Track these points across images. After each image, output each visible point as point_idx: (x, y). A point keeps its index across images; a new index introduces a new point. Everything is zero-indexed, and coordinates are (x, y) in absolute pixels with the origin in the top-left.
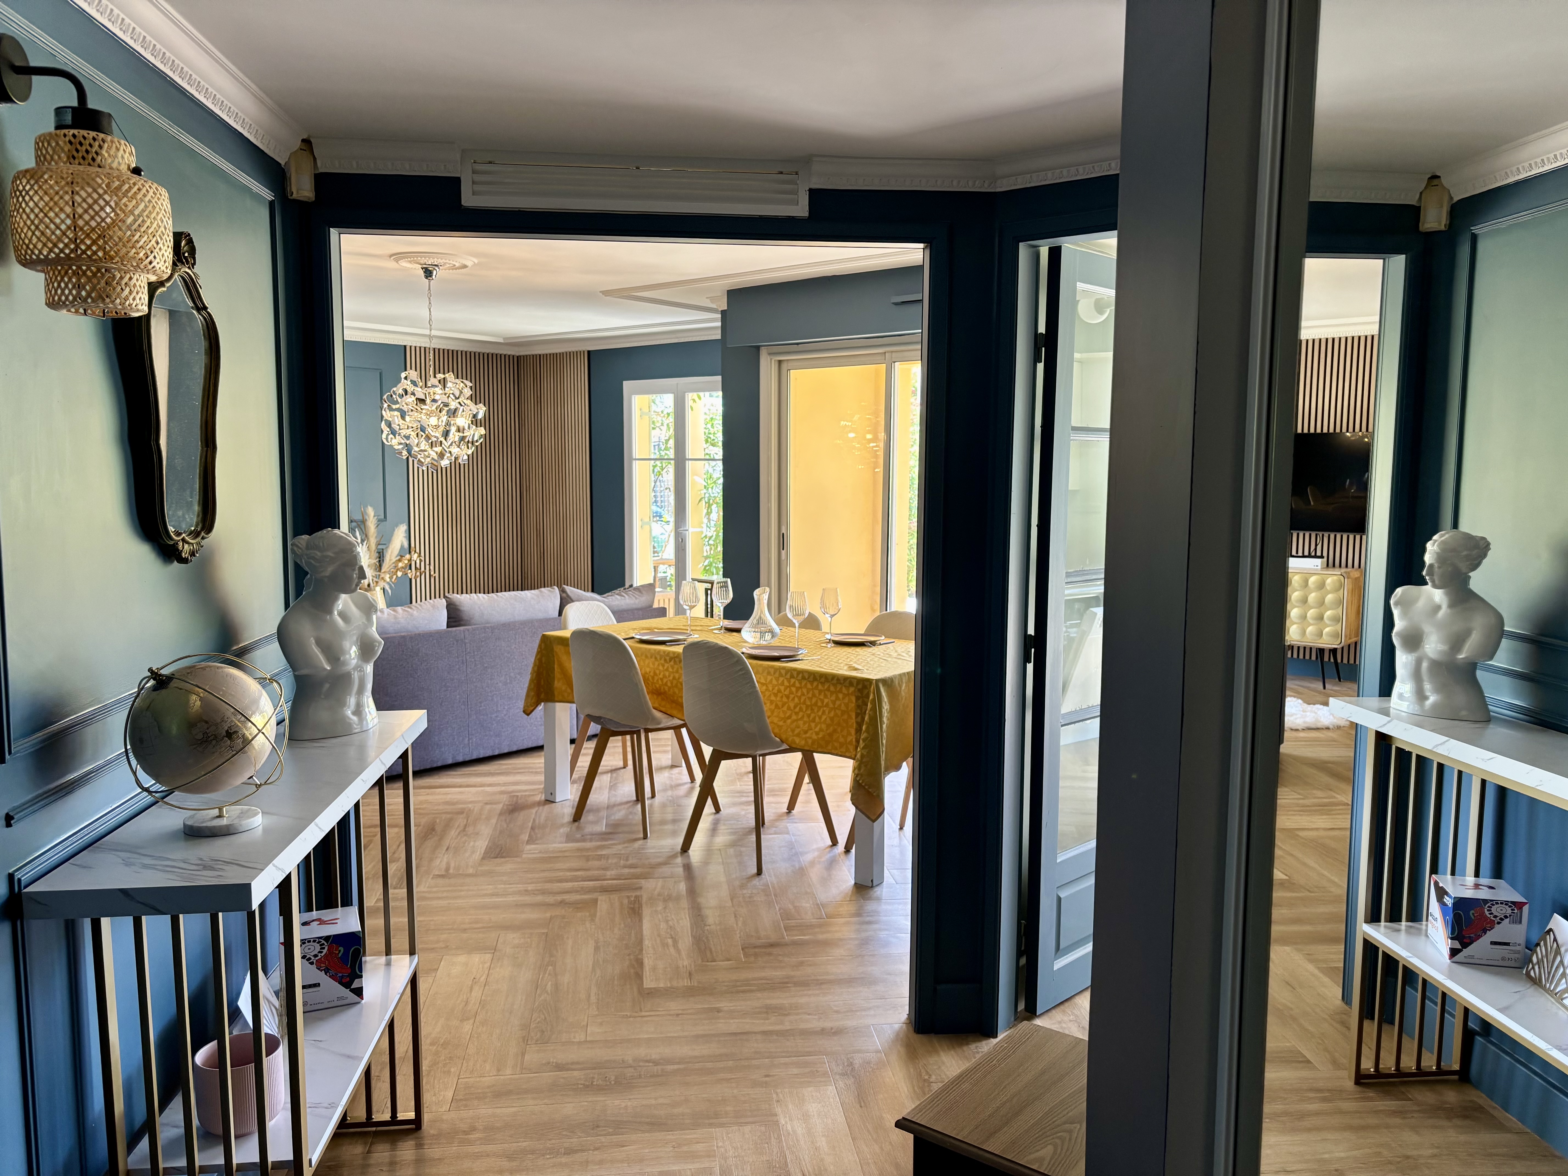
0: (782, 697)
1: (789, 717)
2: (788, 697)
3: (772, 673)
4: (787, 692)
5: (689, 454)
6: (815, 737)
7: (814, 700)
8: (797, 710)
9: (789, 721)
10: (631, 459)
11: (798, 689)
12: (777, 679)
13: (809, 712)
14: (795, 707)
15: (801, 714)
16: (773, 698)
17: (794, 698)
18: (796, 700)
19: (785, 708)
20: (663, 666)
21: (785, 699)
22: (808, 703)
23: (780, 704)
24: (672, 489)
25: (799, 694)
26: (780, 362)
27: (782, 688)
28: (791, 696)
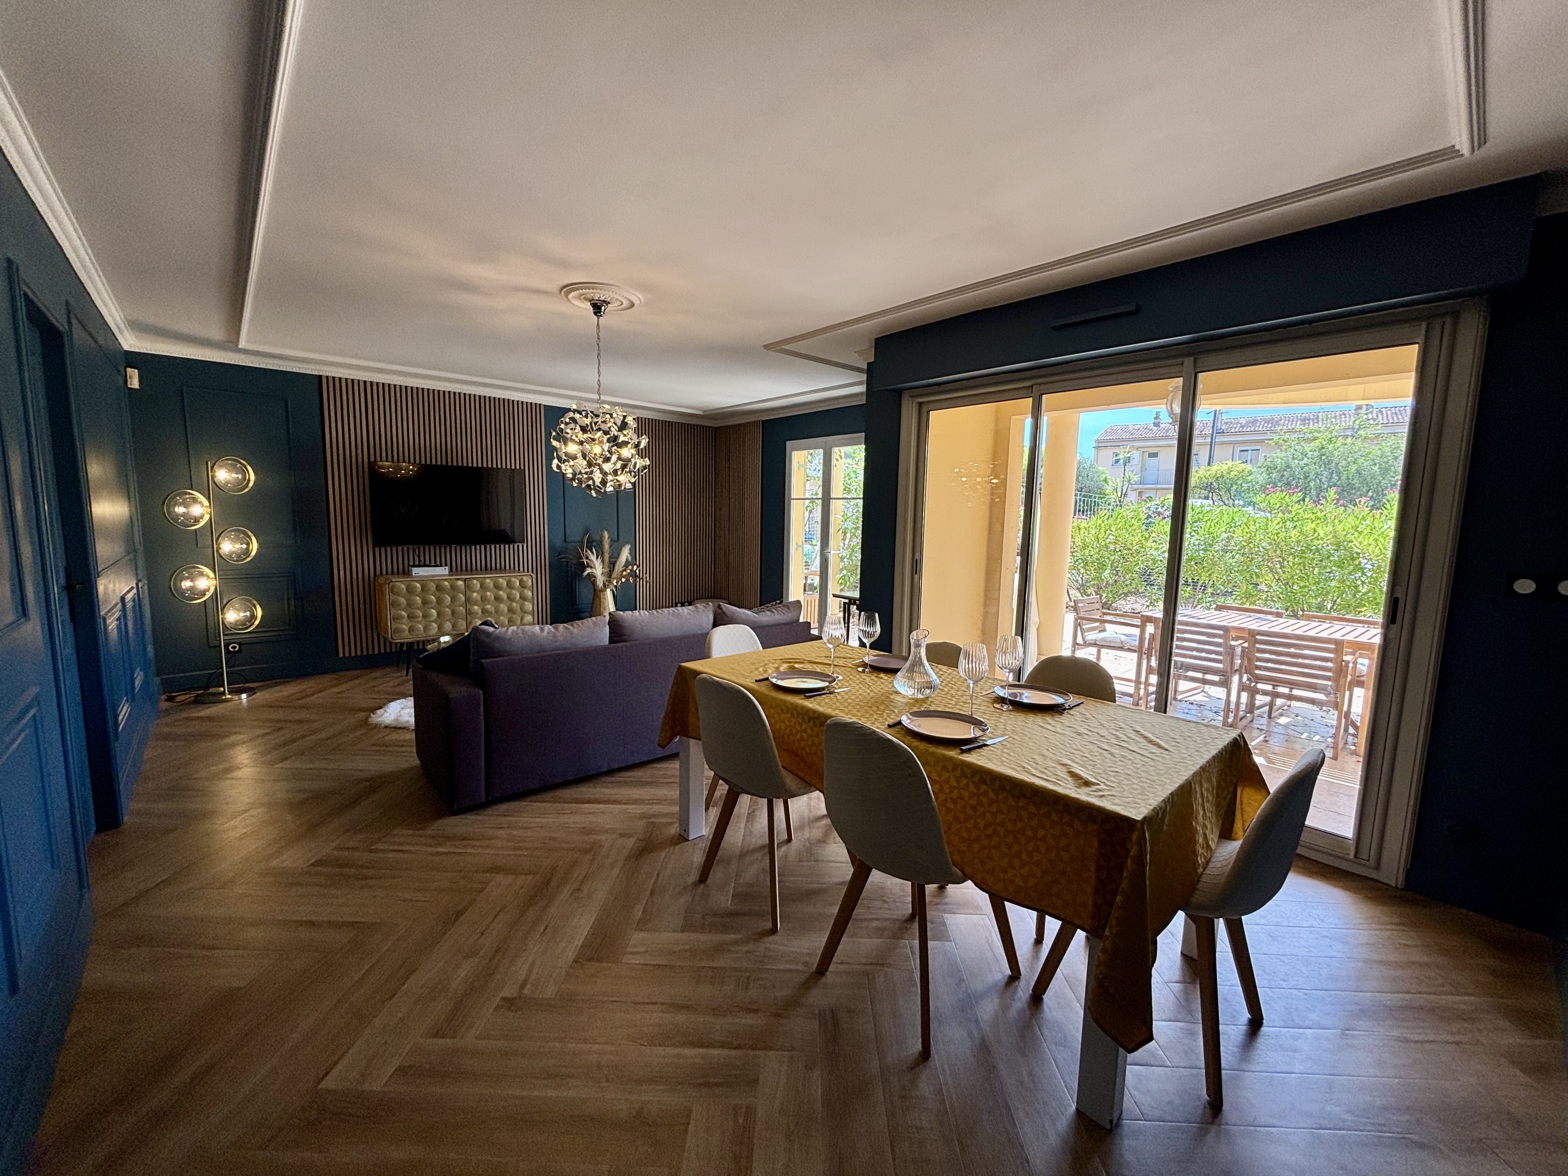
0: (965, 807)
1: (977, 840)
2: (974, 808)
3: (950, 769)
4: (973, 802)
5: (833, 495)
6: (1018, 881)
7: (1019, 825)
8: (989, 831)
9: (976, 846)
10: (790, 499)
11: (991, 802)
12: (958, 780)
13: (1010, 839)
14: (986, 827)
15: (996, 839)
16: (950, 804)
17: (984, 813)
18: (988, 817)
19: (970, 824)
20: (801, 726)
21: (970, 812)
22: (1010, 827)
23: (961, 816)
24: (820, 522)
25: (994, 808)
26: (920, 404)
27: (966, 794)
28: (981, 809)
